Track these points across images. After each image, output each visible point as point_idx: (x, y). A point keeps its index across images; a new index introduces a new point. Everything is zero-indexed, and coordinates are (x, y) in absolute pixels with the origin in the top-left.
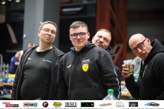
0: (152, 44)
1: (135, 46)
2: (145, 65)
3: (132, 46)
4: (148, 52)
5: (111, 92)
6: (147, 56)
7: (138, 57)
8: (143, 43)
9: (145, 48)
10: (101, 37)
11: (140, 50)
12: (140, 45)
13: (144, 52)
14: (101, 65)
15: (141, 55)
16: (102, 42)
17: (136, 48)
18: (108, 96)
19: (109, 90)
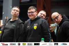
0: (62, 17)
1: (54, 18)
2: (59, 27)
3: (53, 18)
4: (60, 20)
5: (43, 39)
6: (60, 22)
7: (56, 23)
8: (58, 16)
9: (59, 19)
10: (42, 14)
11: (56, 20)
12: (57, 18)
13: (58, 21)
14: (42, 26)
15: (57, 22)
16: (42, 16)
17: (55, 19)
18: (42, 41)
19: (42, 39)
